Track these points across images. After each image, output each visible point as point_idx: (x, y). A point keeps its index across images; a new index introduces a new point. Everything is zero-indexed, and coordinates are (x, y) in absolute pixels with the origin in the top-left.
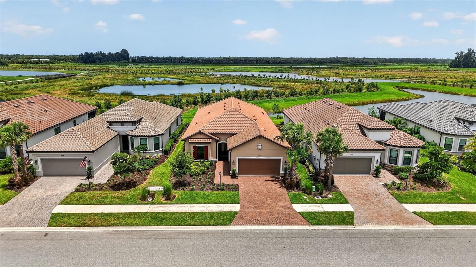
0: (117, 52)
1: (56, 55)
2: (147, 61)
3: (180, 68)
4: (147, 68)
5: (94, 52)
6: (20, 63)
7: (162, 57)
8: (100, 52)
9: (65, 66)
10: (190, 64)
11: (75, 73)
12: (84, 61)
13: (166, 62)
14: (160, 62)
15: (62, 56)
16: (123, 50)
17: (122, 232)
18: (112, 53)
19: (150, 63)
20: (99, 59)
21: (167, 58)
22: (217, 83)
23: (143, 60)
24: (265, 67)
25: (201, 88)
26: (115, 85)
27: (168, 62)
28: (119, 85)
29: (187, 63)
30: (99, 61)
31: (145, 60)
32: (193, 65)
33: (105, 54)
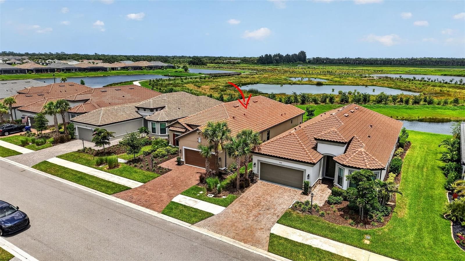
0: (295, 54)
1: (246, 57)
2: (321, 62)
3: (346, 69)
4: (312, 68)
5: (273, 54)
6: (216, 64)
7: (337, 58)
8: (278, 54)
9: (246, 66)
10: (366, 65)
11: (241, 72)
12: (263, 62)
13: (340, 63)
14: (334, 63)
15: (251, 58)
16: (301, 51)
17: (53, 180)
18: (289, 54)
19: (324, 64)
20: (276, 60)
21: (343, 59)
22: (361, 85)
23: (318, 61)
24: (454, 70)
25: (332, 89)
26: (259, 83)
27: (342, 64)
28: (263, 83)
29: (363, 64)
30: (276, 62)
31: (320, 61)
32: (369, 66)
33: (283, 56)
